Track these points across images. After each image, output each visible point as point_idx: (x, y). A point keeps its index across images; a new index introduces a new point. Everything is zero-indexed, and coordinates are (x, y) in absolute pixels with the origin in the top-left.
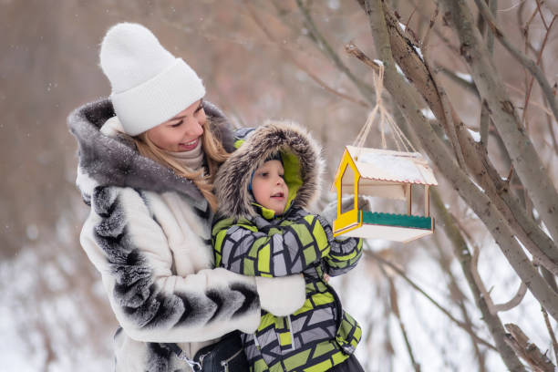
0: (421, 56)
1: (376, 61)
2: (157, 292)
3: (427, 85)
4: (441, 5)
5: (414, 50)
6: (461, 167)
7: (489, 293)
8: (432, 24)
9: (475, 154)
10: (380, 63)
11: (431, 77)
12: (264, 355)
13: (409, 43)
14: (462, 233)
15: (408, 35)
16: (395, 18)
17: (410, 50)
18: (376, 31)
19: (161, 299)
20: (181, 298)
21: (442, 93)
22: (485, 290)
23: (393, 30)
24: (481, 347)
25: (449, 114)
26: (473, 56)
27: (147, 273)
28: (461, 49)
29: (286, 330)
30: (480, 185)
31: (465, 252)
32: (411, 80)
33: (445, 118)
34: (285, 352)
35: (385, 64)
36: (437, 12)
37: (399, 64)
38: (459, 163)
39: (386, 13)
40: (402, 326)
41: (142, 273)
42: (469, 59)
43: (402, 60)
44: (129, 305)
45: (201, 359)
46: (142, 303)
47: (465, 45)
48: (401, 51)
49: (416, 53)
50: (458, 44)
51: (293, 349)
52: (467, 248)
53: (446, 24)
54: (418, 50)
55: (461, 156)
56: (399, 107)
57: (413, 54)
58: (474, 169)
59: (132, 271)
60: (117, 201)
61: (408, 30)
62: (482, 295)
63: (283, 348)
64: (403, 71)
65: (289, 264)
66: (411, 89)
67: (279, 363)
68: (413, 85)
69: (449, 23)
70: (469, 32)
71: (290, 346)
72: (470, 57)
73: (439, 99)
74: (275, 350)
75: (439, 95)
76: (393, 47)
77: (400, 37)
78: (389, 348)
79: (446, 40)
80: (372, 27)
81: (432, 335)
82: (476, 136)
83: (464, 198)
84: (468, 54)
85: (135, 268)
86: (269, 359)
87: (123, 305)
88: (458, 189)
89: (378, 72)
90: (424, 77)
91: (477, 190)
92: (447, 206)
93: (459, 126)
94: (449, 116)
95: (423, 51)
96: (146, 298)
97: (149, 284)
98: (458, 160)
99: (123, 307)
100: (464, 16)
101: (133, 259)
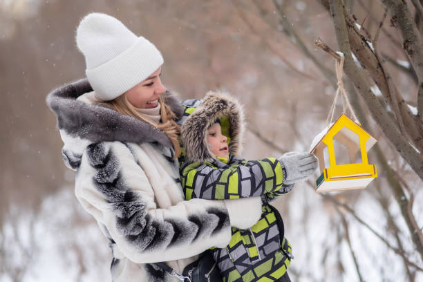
0: (373, 49)
1: (338, 52)
2: (151, 221)
3: (377, 71)
4: (389, 11)
5: (367, 44)
6: (402, 134)
7: (421, 230)
8: (381, 25)
9: (413, 124)
10: (341, 54)
11: (380, 65)
12: (236, 266)
13: (363, 39)
14: (401, 183)
15: (363, 33)
16: (353, 20)
17: (364, 44)
18: (338, 30)
19: (156, 225)
20: (172, 223)
21: (388, 78)
22: (418, 228)
23: (351, 29)
24: (411, 269)
25: (394, 93)
26: (413, 49)
27: (141, 206)
28: (404, 45)
29: (252, 245)
30: (417, 148)
31: (403, 198)
32: (364, 67)
33: (390, 96)
34: (254, 262)
35: (345, 55)
36: (385, 15)
37: (355, 55)
38: (401, 132)
39: (346, 16)
40: (353, 253)
41: (138, 206)
42: (411, 52)
43: (358, 52)
44: (131, 234)
45: (190, 274)
46: (141, 231)
47: (407, 41)
48: (357, 45)
49: (369, 47)
50: (402, 40)
51: (260, 259)
52: (404, 195)
53: (393, 25)
54: (370, 44)
55: (402, 125)
56: (355, 87)
57: (367, 48)
58: (412, 136)
59: (130, 205)
60: (110, 153)
61: (363, 28)
62: (416, 231)
63: (252, 259)
64: (359, 60)
65: (254, 189)
66: (365, 74)
67: (251, 271)
68: (366, 71)
69: (395, 24)
70: (411, 32)
71: (257, 258)
72: (411, 51)
73: (386, 83)
74: (246, 261)
75: (386, 78)
76: (352, 42)
77: (356, 34)
78: (341, 268)
79: (389, 36)
80: (336, 27)
81: (374, 260)
82: (414, 111)
83: (404, 157)
84: (409, 48)
85: (133, 203)
86: (242, 269)
87: (126, 234)
88: (400, 151)
89: (339, 60)
90: (375, 65)
91: (415, 151)
92: (389, 163)
93: (401, 103)
94: (393, 95)
95: (374, 45)
96: (144, 226)
97: (144, 215)
98: (400, 128)
99: (126, 236)
100: (407, 19)
101: (129, 197)
